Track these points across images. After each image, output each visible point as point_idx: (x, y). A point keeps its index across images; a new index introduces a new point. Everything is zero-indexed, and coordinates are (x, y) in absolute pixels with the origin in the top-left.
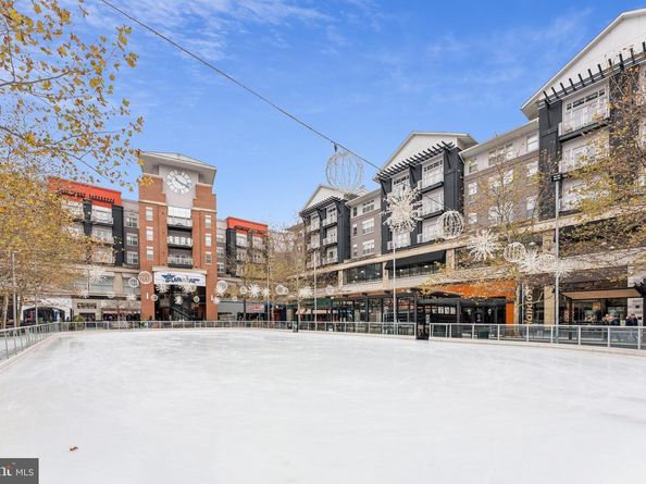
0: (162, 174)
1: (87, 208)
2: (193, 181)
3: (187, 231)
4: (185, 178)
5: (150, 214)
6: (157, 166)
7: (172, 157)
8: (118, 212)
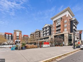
0: (16, 32)
1: (9, 35)
2: (19, 32)
3: (19, 37)
4: (18, 32)
5: (15, 35)
6: (16, 31)
7: (17, 30)
8: (12, 35)
